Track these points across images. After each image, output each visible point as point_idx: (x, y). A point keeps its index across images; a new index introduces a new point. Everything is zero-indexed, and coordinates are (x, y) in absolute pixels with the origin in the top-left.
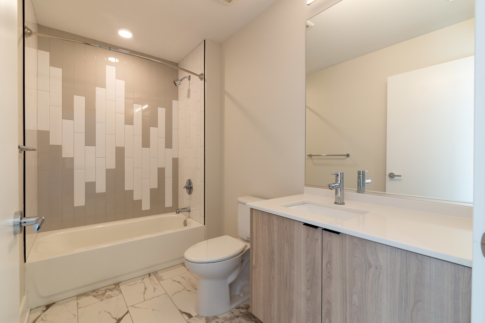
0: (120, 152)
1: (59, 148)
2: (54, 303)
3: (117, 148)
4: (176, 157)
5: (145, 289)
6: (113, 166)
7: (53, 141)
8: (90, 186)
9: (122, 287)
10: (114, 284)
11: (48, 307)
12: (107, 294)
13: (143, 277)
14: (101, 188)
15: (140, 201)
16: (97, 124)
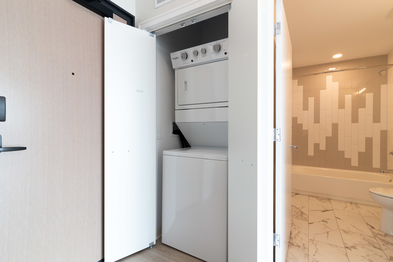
0: (335, 127)
1: (301, 125)
2: (299, 194)
3: (333, 125)
4: (385, 129)
5: (346, 207)
6: (330, 135)
7: (299, 122)
8: (317, 146)
9: (331, 201)
10: (328, 199)
11: (297, 194)
12: (323, 200)
13: (346, 202)
14: (323, 147)
15: (350, 159)
16: (321, 111)
